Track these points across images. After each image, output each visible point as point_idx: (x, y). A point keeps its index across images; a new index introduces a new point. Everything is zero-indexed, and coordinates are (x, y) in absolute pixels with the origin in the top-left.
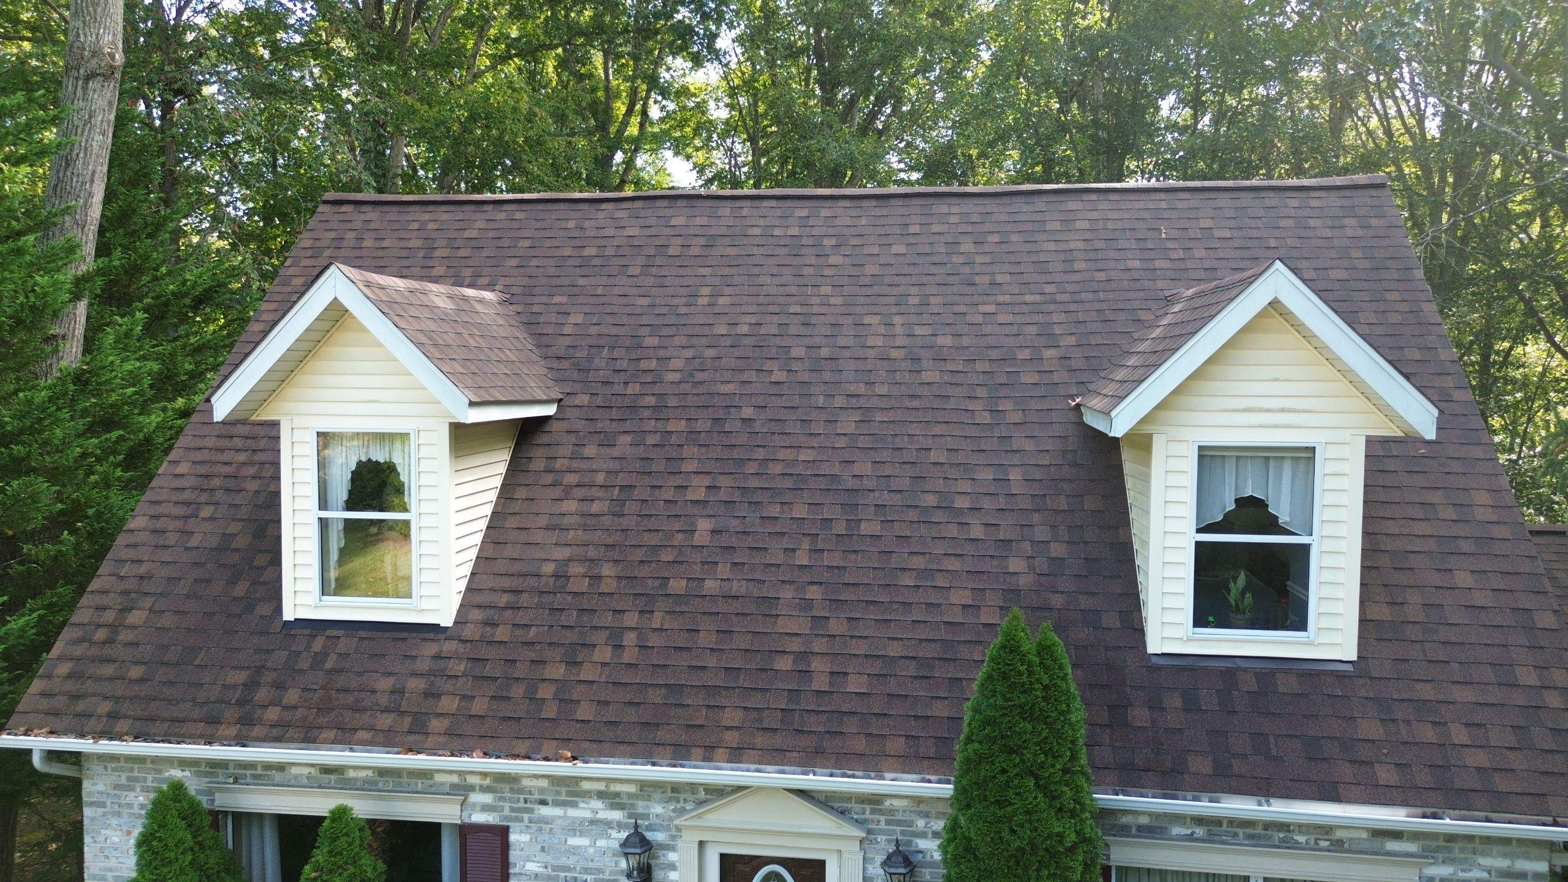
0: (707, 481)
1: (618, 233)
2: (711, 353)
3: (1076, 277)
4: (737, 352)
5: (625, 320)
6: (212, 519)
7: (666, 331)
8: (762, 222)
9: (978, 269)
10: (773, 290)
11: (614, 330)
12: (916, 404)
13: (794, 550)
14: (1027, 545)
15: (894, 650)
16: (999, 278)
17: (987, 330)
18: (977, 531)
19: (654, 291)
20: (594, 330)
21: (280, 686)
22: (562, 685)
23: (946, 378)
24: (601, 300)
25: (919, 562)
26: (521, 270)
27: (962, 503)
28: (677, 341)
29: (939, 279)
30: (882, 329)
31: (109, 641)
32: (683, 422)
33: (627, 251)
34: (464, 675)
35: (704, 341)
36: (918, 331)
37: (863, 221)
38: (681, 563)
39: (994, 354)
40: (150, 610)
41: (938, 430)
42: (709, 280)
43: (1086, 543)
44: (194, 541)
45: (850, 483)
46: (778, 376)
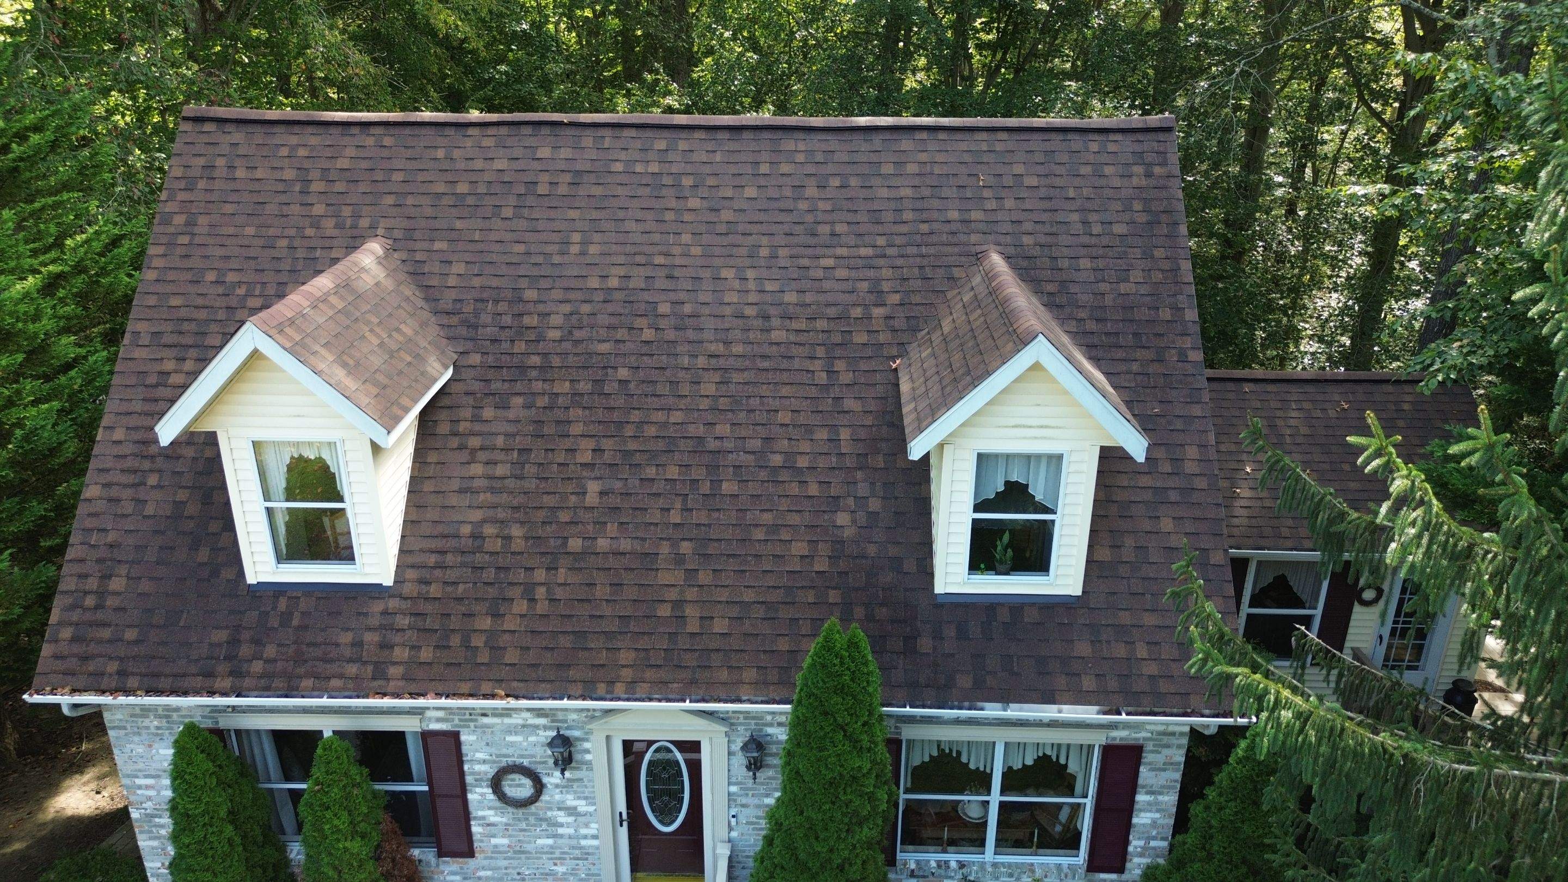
0: (591, 444)
1: (487, 165)
2: (586, 308)
3: (904, 229)
4: (610, 308)
5: (504, 270)
6: (159, 487)
7: (544, 284)
8: (623, 156)
9: (821, 217)
10: (638, 238)
11: (495, 282)
12: (766, 364)
13: (668, 510)
14: (851, 501)
15: (749, 596)
16: (839, 228)
17: (827, 285)
18: (813, 490)
19: (529, 237)
20: (476, 282)
21: (257, 642)
22: (492, 634)
23: (792, 338)
24: (480, 247)
25: (767, 518)
26: (399, 209)
27: (802, 462)
28: (557, 294)
29: (786, 228)
30: (737, 284)
31: (99, 607)
32: (567, 384)
33: (496, 188)
34: (410, 628)
35: (578, 295)
36: (769, 287)
37: (718, 157)
38: (577, 523)
39: (832, 312)
40: (128, 578)
41: (785, 391)
42: (579, 225)
43: (896, 498)
44: (150, 510)
45: (712, 445)
46: (648, 334)
